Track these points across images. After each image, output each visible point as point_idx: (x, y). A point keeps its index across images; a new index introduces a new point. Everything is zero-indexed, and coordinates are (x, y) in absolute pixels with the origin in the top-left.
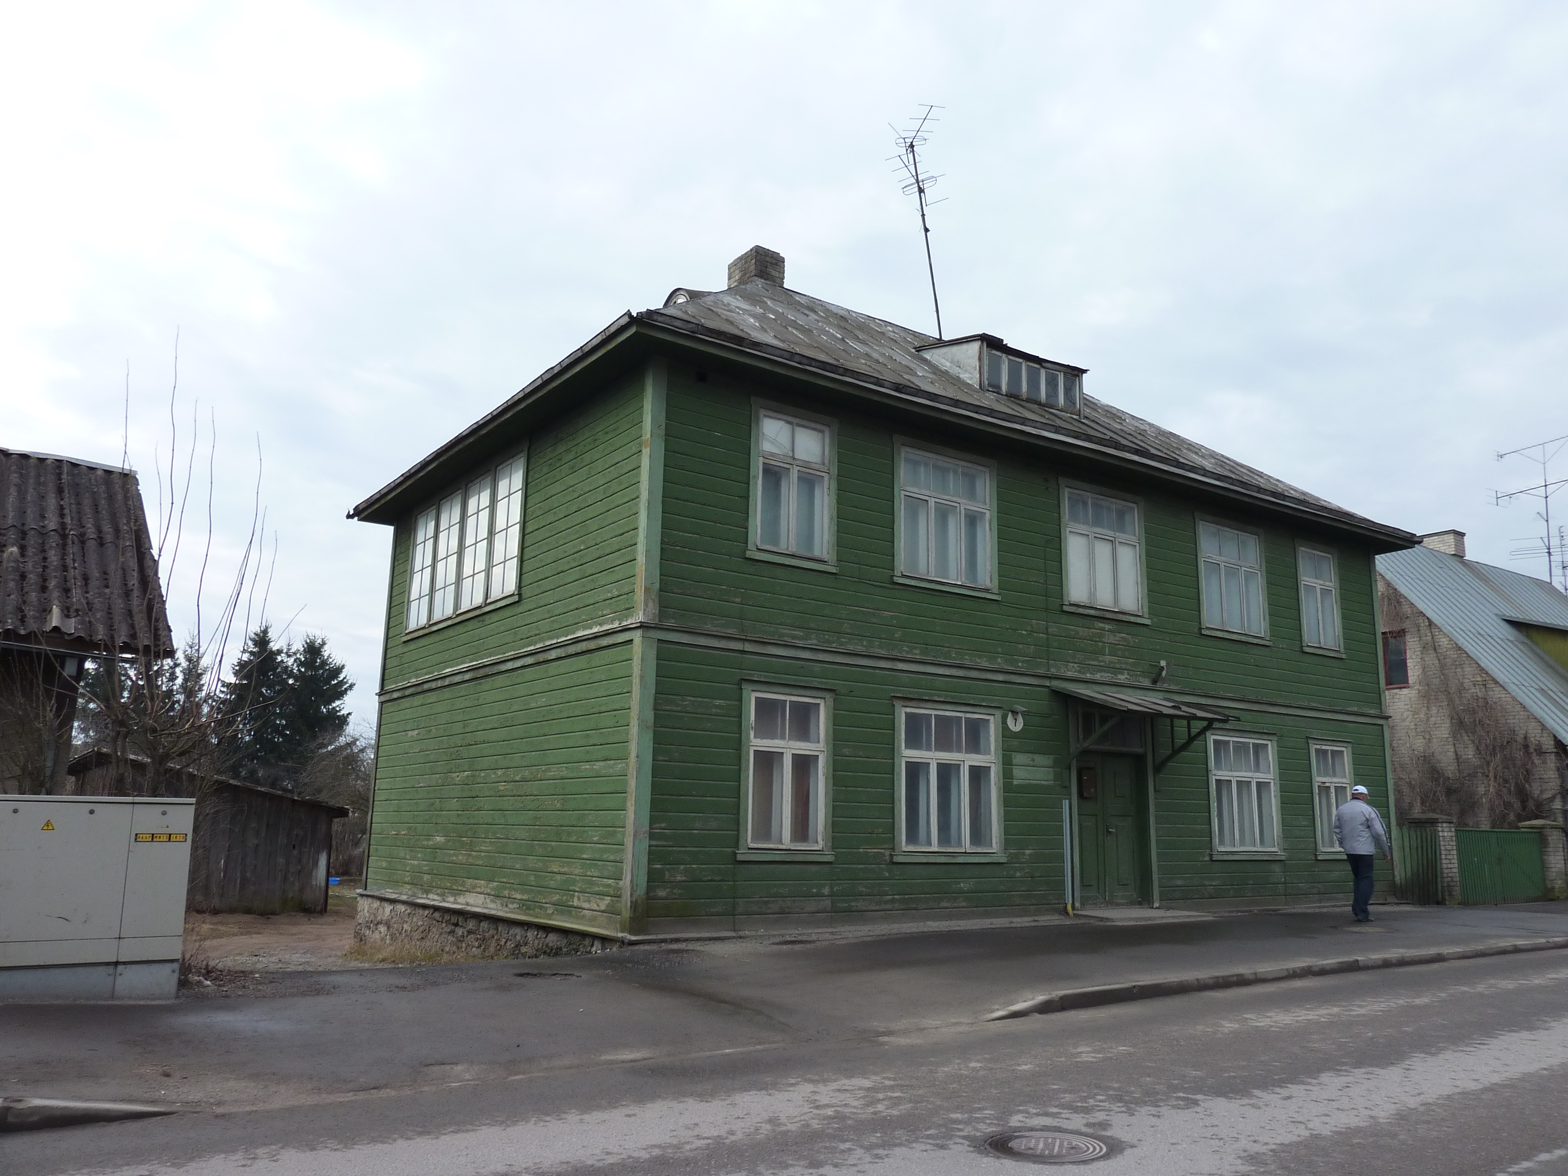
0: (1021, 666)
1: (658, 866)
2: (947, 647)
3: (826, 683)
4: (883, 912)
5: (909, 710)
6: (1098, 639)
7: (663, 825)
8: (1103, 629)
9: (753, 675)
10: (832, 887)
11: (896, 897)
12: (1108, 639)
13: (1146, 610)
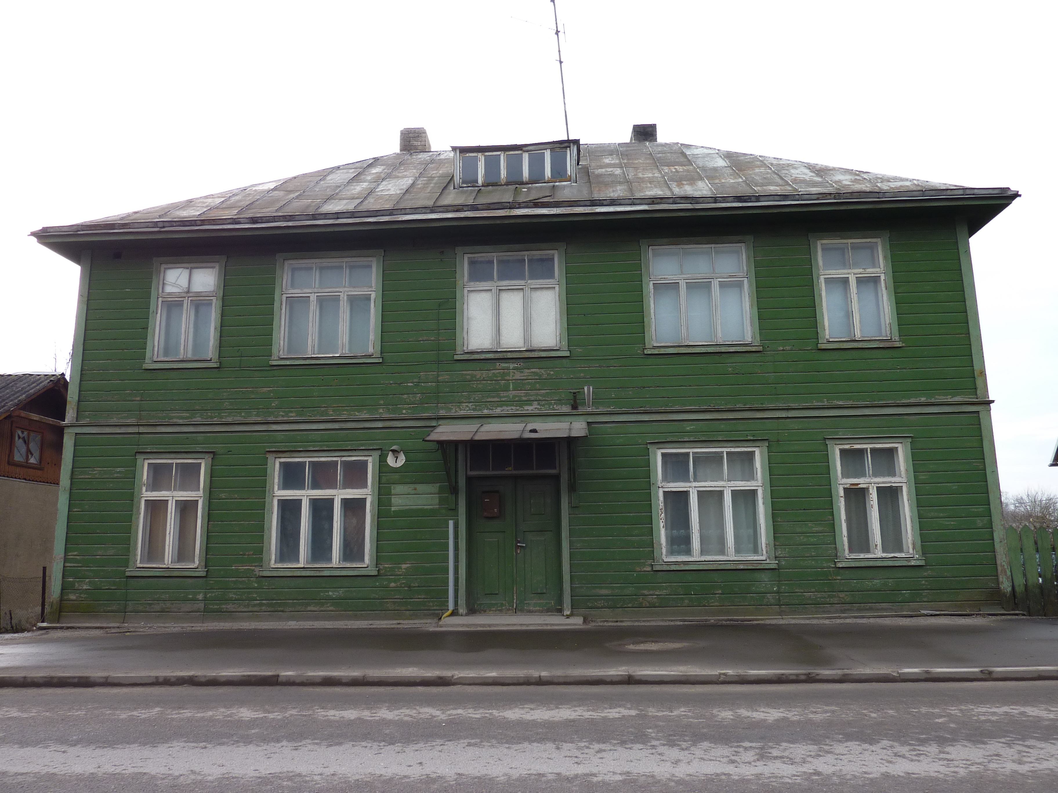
0: (405, 413)
1: (71, 580)
2: (324, 407)
3: (208, 447)
4: (251, 613)
5: (283, 460)
6: (499, 378)
7: (75, 553)
8: (508, 369)
9: (147, 448)
10: (205, 594)
11: (264, 602)
12: (513, 376)
13: (565, 343)
